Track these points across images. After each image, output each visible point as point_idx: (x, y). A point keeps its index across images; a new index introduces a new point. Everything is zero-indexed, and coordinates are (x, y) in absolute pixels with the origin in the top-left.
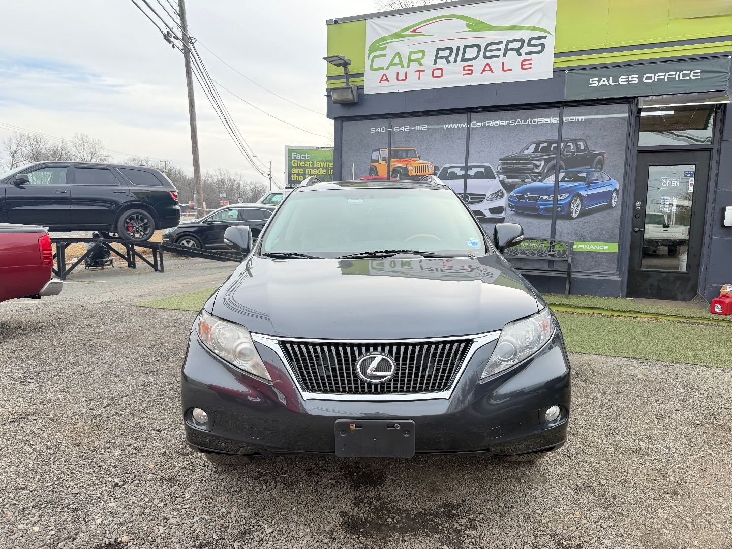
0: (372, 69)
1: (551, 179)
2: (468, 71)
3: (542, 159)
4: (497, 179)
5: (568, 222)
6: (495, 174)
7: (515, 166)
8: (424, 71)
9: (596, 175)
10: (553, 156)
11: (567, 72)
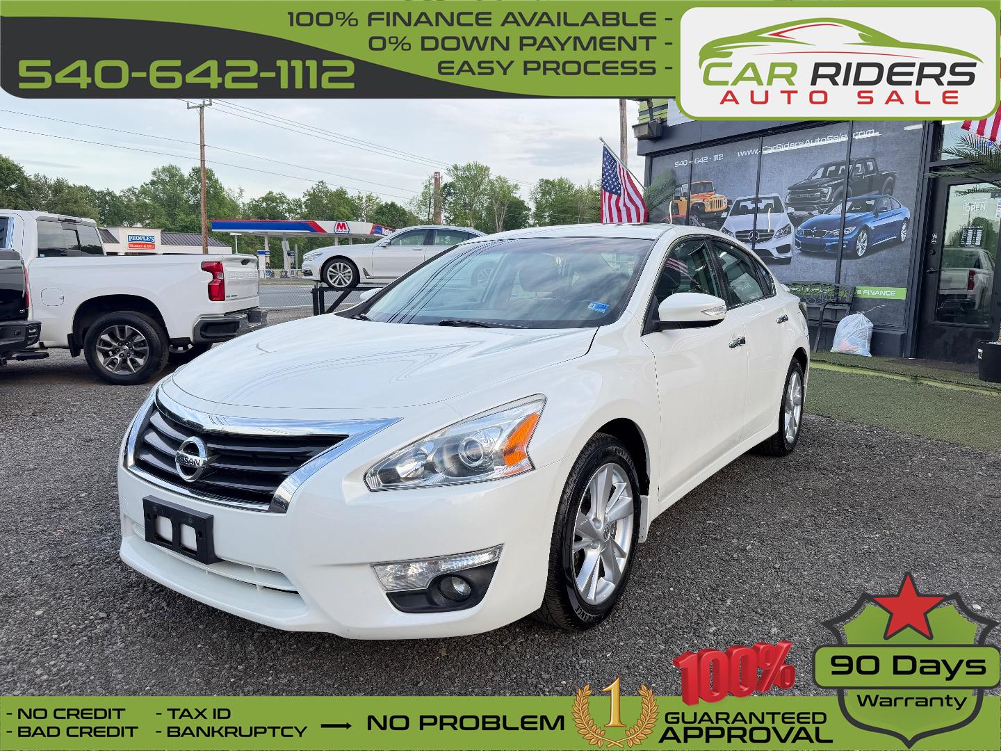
1: (838, 209)
3: (829, 186)
4: (786, 212)
5: (854, 261)
6: (783, 203)
7: (802, 195)
9: (885, 202)
10: (840, 181)
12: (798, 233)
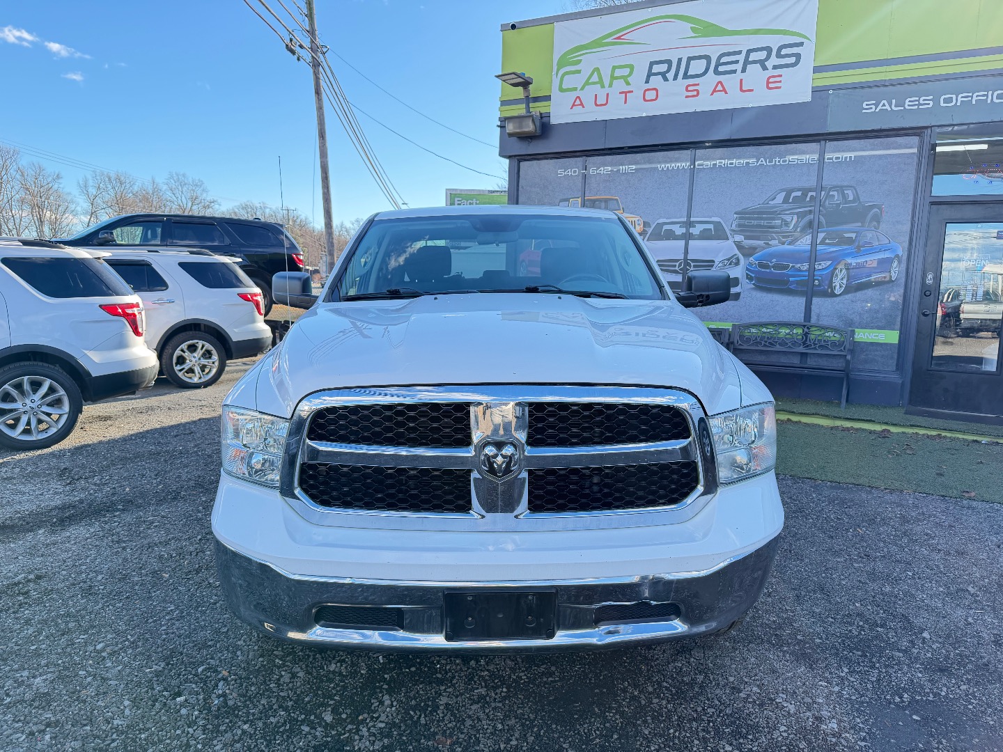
0: (561, 90)
1: (806, 240)
2: (693, 92)
3: (791, 214)
4: (730, 242)
5: (829, 300)
6: (728, 233)
7: (755, 222)
8: (632, 92)
11: (831, 92)
12: (750, 264)
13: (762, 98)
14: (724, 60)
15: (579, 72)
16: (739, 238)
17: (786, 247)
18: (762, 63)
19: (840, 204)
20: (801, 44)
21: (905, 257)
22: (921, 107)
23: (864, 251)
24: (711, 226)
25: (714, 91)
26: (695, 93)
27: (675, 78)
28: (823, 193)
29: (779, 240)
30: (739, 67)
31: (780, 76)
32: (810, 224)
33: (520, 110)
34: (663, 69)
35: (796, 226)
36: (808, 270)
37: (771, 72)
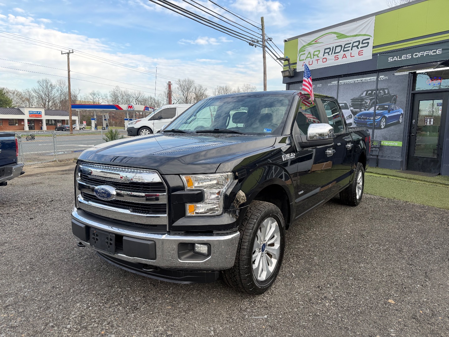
0: (300, 60)
2: (337, 58)
3: (368, 99)
5: (380, 130)
7: (357, 103)
8: (319, 59)
9: (393, 106)
10: (373, 97)
11: (378, 55)
12: (356, 118)
13: (357, 59)
14: (346, 46)
15: (305, 54)
16: (352, 108)
17: (366, 112)
18: (357, 46)
19: (383, 95)
20: (369, 39)
21: (404, 114)
22: (407, 58)
23: (391, 112)
24: (344, 105)
25: (343, 57)
26: (337, 59)
27: (331, 54)
28: (378, 91)
29: (364, 109)
30: (350, 48)
31: (363, 50)
32: (374, 103)
33: (287, 68)
34: (328, 51)
35: (369, 104)
36: (373, 120)
37: (360, 49)
